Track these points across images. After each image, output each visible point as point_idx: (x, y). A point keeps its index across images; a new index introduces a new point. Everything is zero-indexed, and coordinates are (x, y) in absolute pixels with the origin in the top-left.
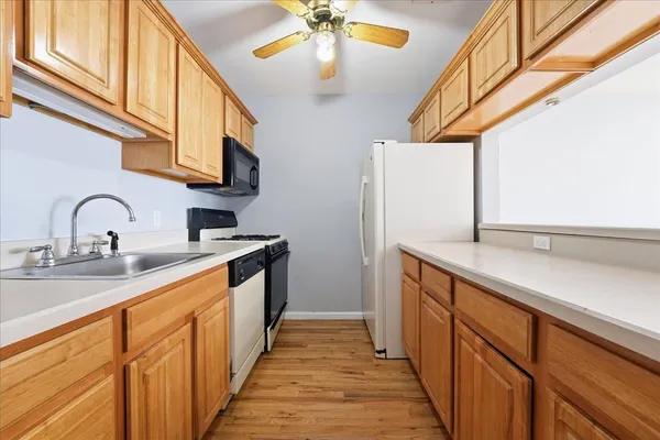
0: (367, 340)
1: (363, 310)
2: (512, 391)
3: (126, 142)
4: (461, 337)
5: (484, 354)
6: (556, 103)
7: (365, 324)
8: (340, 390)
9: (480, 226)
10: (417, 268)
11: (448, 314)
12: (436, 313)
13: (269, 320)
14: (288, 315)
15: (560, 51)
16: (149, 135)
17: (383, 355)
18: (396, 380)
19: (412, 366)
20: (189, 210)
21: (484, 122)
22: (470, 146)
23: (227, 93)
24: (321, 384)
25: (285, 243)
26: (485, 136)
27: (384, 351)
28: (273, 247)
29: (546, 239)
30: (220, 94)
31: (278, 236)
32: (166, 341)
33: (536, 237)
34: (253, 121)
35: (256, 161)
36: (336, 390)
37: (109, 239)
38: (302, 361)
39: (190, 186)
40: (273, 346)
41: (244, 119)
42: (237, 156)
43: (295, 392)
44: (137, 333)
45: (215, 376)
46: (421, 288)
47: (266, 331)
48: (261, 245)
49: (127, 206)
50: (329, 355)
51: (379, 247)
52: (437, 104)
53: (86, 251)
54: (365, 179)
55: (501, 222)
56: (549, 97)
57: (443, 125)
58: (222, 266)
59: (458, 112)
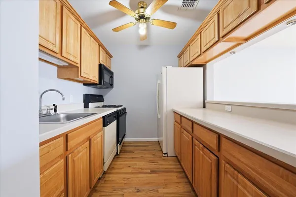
0: (159, 149)
1: (158, 137)
2: (211, 163)
3: (59, 67)
4: (195, 145)
5: (203, 151)
6: (234, 53)
7: (159, 143)
8: (148, 169)
9: (206, 102)
10: (180, 119)
11: (191, 136)
12: (187, 137)
13: (119, 141)
14: (126, 139)
15: (234, 35)
16: (70, 64)
17: (166, 155)
18: (171, 165)
19: (178, 159)
20: (84, 95)
21: (208, 59)
22: (202, 69)
23: (100, 45)
24: (140, 167)
25: (125, 109)
26: (207, 64)
27: (167, 154)
28: (120, 110)
29: (230, 107)
30: (98, 46)
31: (122, 106)
32: (81, 147)
33: (226, 106)
34: (111, 56)
35: (112, 73)
36: (146, 169)
37: (54, 107)
38: (132, 158)
39: (84, 85)
40: (120, 153)
41: (107, 55)
42: (105, 72)
43: (130, 170)
44: (71, 144)
45: (98, 163)
46: (181, 127)
47: (117, 146)
48: (115, 110)
49: (61, 94)
50: (143, 155)
51: (165, 110)
52: (189, 51)
53: (44, 112)
54: (159, 82)
55: (214, 100)
56: (231, 51)
57: (191, 60)
58: (100, 118)
59: (196, 55)
